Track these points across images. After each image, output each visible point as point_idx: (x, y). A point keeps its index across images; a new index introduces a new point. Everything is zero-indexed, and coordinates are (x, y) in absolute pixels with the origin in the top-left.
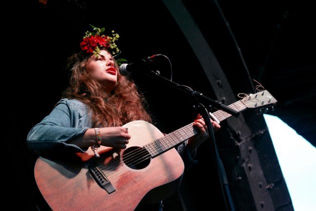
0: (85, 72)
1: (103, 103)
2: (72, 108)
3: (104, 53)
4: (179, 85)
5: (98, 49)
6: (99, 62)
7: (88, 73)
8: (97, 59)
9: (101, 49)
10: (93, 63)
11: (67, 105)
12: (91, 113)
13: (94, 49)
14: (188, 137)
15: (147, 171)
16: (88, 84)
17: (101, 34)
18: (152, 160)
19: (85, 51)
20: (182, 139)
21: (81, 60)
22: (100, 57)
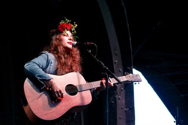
0: (58, 41)
2: (49, 58)
4: (98, 61)
5: (66, 30)
6: (65, 37)
7: (59, 41)
8: (64, 35)
9: (67, 30)
10: (63, 37)
11: (47, 56)
12: (56, 63)
13: (64, 30)
14: (97, 87)
15: (75, 97)
17: (69, 23)
18: (78, 93)
20: (94, 87)
21: (57, 34)
22: (66, 35)
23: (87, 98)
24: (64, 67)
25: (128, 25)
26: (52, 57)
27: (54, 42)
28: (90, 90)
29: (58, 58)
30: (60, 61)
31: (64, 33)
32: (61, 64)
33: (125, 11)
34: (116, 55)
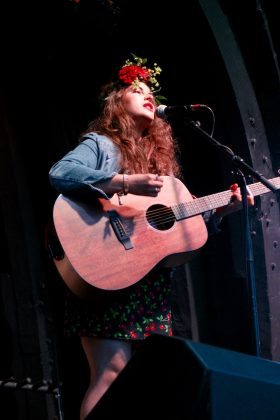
1: (134, 147)
2: (102, 148)
3: (143, 85)
4: (219, 144)
5: (137, 80)
6: (137, 94)
8: (135, 91)
9: (141, 80)
11: (97, 143)
13: (133, 79)
14: (217, 206)
15: (168, 234)
16: (121, 119)
17: (142, 65)
18: (176, 223)
19: (123, 80)
20: (211, 207)
21: (118, 90)
22: (138, 90)
23: (197, 233)
24: (137, 165)
25: (275, 55)
26: (106, 144)
27: (112, 108)
28: (203, 214)
29: (123, 145)
30: (127, 152)
31: (133, 87)
32: (130, 158)
33: (266, 23)
34: (253, 125)
